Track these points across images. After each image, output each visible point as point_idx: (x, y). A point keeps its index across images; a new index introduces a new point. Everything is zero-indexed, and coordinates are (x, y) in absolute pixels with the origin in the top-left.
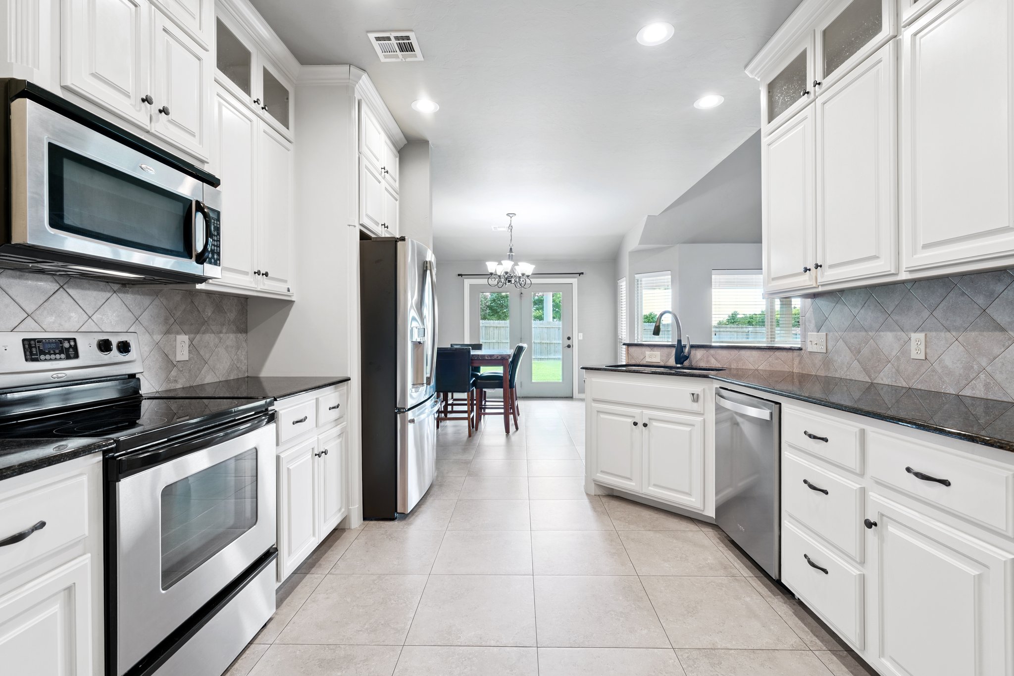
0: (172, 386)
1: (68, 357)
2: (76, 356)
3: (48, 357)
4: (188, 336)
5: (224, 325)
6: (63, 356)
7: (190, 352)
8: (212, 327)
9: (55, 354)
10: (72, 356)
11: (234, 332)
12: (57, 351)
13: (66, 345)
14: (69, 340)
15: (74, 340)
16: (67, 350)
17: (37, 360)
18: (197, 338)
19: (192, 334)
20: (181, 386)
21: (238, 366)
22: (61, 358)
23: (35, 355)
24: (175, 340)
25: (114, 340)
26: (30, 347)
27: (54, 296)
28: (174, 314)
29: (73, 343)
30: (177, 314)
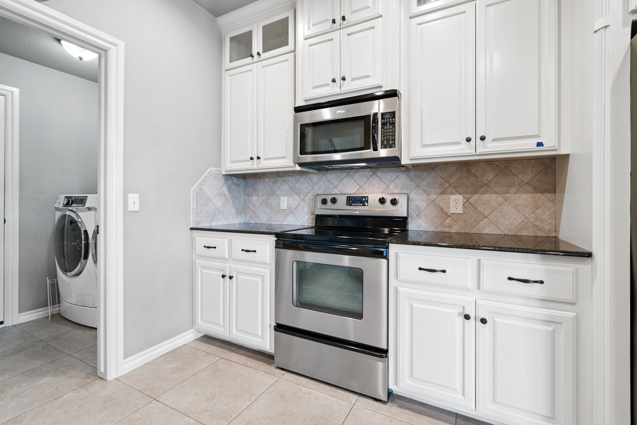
0: (447, 230)
1: (363, 205)
2: (367, 205)
3: (355, 204)
4: (462, 196)
5: (512, 186)
6: (361, 204)
7: (464, 207)
8: (493, 188)
9: (358, 203)
10: (365, 204)
11: (528, 192)
12: (359, 202)
13: (364, 199)
14: (366, 197)
15: (368, 197)
16: (364, 202)
17: (351, 205)
18: (473, 197)
19: (468, 194)
20: (456, 231)
21: (537, 224)
22: (360, 205)
23: (351, 203)
24: (449, 199)
25: (389, 198)
26: (349, 200)
27: (371, 178)
28: (449, 181)
29: (367, 199)
30: (452, 180)
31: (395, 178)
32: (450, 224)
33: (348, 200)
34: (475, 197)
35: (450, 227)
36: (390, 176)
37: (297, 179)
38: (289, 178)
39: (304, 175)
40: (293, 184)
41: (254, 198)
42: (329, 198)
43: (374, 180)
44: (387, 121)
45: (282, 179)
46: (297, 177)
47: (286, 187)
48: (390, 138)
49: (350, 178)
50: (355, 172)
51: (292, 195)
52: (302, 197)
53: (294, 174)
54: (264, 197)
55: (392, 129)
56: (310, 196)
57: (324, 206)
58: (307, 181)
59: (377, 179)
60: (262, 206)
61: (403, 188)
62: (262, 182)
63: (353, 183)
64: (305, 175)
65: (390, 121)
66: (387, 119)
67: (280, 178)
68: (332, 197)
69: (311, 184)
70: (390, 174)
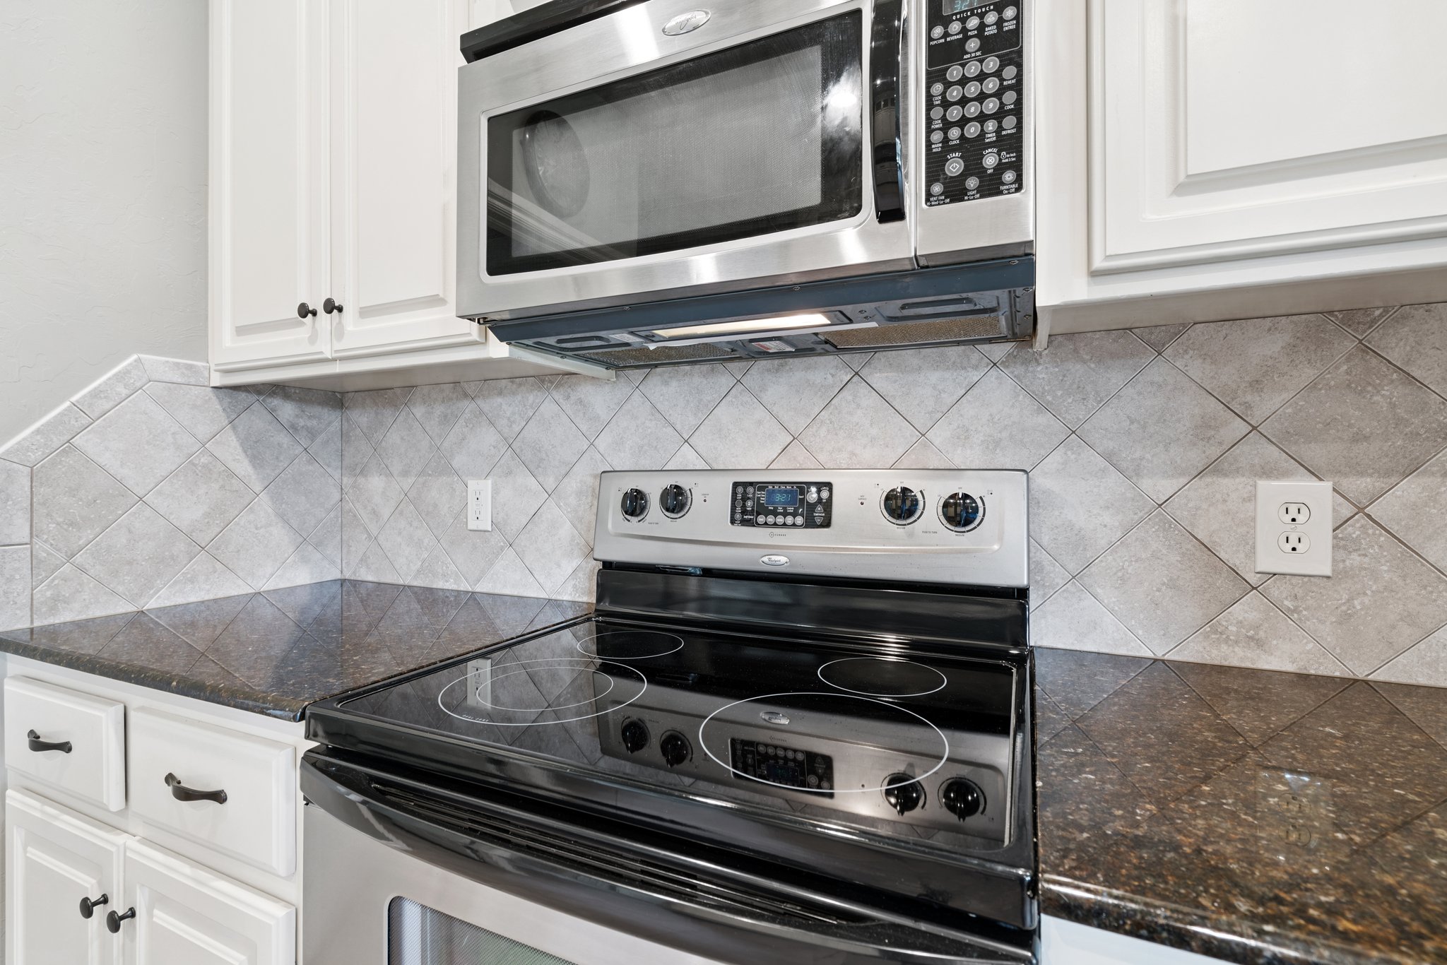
1: (810, 523)
2: (827, 523)
3: (770, 519)
4: (1327, 485)
6: (799, 520)
7: (1342, 542)
9: (786, 514)
10: (818, 521)
12: (791, 510)
13: (813, 495)
14: (820, 486)
15: (829, 485)
16: (812, 507)
17: (745, 523)
18: (1397, 491)
19: (1362, 474)
20: (1292, 668)
22: (794, 525)
23: (751, 513)
24: (1252, 498)
25: (933, 493)
26: (745, 499)
27: (840, 396)
28: (1248, 406)
29: (825, 494)
30: (1267, 405)
31: (956, 397)
32: (1257, 628)
33: (739, 496)
34: (1410, 489)
35: (1259, 643)
36: (934, 388)
37: (531, 406)
38: (499, 400)
39: (556, 387)
40: (517, 429)
41: (375, 483)
42: (653, 489)
43: (858, 406)
44: (964, 30)
45: (473, 405)
46: (531, 398)
47: (487, 438)
48: (983, 134)
49: (747, 397)
50: (769, 370)
51: (510, 473)
52: (550, 483)
53: (520, 385)
54: (411, 480)
55: (998, 74)
56: (583, 476)
57: (634, 525)
58: (570, 413)
59: (868, 400)
60: (401, 513)
61: (997, 443)
62: (401, 418)
63: (760, 422)
64: (561, 389)
65: (982, 26)
66: (963, 21)
67: (466, 402)
68: (667, 481)
69: (584, 428)
70: (934, 376)
